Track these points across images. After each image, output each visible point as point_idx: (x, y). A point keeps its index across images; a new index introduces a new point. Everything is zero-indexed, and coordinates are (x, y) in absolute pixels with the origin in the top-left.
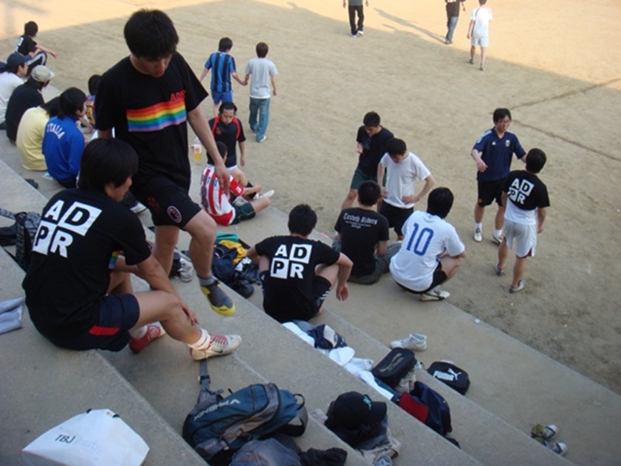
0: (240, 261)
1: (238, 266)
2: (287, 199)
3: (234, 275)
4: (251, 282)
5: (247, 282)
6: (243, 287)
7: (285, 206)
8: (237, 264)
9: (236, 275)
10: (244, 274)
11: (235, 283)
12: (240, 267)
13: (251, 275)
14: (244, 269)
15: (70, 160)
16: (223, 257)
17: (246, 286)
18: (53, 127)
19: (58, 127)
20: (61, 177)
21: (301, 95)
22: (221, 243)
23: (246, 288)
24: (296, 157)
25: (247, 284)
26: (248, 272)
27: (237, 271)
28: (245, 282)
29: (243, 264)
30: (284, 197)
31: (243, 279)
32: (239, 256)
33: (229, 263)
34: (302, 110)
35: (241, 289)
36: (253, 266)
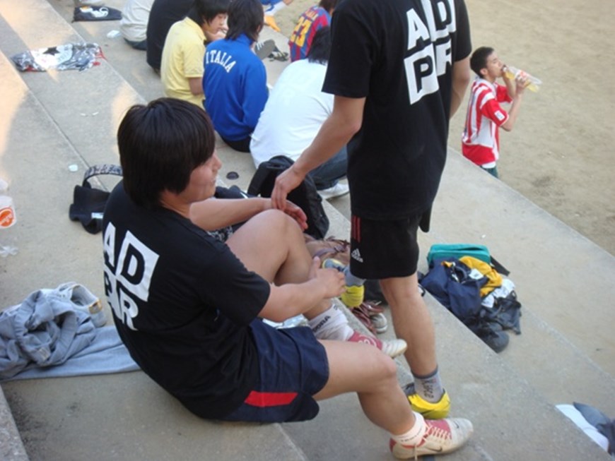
0: (490, 293)
1: (487, 299)
2: (562, 197)
3: (479, 313)
4: (505, 328)
5: (498, 327)
6: (492, 334)
7: (558, 208)
8: (485, 296)
9: (483, 313)
10: (495, 313)
11: (480, 326)
12: (489, 302)
13: (505, 317)
14: (496, 306)
15: (244, 105)
16: (464, 282)
17: (497, 333)
18: (215, 56)
19: (225, 54)
20: (229, 132)
21: (598, 31)
22: (462, 259)
23: (497, 336)
24: (581, 131)
25: (498, 331)
26: (501, 312)
27: (484, 308)
28: (496, 328)
29: (495, 298)
30: (557, 194)
31: (493, 321)
32: (489, 284)
33: (473, 294)
34: (598, 56)
35: (490, 336)
36: (510, 303)
